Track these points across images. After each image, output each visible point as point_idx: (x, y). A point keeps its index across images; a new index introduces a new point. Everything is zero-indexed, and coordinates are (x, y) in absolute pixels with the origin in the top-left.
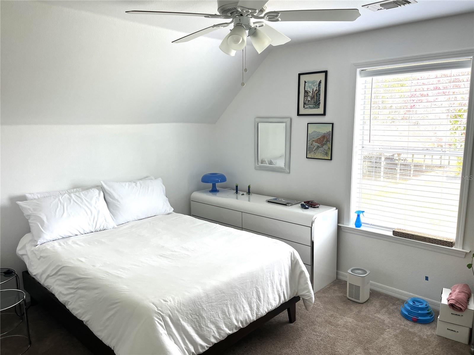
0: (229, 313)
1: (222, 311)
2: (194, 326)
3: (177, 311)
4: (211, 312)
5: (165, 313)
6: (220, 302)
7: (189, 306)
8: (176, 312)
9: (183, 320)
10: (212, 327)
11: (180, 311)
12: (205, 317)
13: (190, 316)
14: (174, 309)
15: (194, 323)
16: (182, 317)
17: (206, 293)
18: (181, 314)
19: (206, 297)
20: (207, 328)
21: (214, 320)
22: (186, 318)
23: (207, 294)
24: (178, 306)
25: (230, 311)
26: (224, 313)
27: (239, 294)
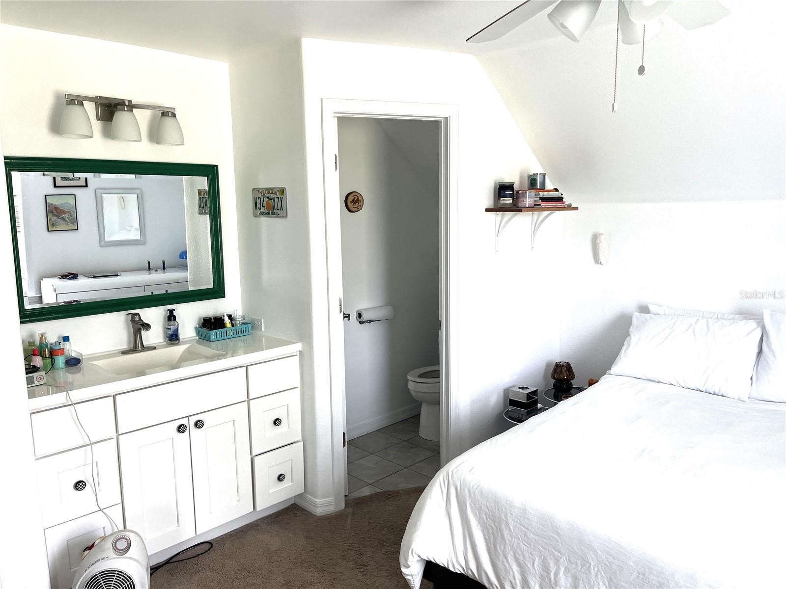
0: (557, 579)
1: (543, 561)
2: (487, 537)
3: (469, 491)
4: (521, 543)
5: (453, 481)
6: (546, 543)
7: (488, 501)
8: (466, 491)
9: (473, 512)
10: (515, 568)
11: (472, 495)
12: (507, 541)
13: (484, 517)
14: (466, 485)
15: (488, 533)
16: (471, 505)
17: (525, 506)
18: (472, 500)
19: (521, 512)
20: (505, 560)
21: (522, 561)
22: (477, 513)
23: (525, 510)
24: (473, 486)
25: (560, 579)
26: (546, 568)
27: (596, 569)
